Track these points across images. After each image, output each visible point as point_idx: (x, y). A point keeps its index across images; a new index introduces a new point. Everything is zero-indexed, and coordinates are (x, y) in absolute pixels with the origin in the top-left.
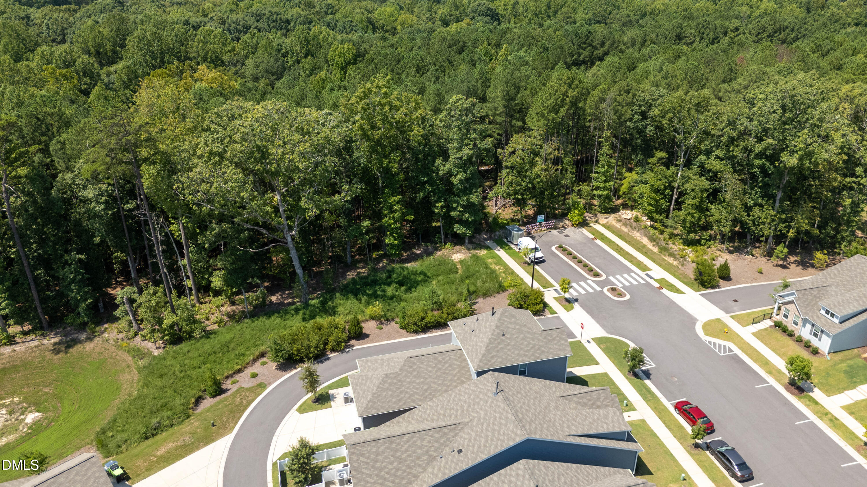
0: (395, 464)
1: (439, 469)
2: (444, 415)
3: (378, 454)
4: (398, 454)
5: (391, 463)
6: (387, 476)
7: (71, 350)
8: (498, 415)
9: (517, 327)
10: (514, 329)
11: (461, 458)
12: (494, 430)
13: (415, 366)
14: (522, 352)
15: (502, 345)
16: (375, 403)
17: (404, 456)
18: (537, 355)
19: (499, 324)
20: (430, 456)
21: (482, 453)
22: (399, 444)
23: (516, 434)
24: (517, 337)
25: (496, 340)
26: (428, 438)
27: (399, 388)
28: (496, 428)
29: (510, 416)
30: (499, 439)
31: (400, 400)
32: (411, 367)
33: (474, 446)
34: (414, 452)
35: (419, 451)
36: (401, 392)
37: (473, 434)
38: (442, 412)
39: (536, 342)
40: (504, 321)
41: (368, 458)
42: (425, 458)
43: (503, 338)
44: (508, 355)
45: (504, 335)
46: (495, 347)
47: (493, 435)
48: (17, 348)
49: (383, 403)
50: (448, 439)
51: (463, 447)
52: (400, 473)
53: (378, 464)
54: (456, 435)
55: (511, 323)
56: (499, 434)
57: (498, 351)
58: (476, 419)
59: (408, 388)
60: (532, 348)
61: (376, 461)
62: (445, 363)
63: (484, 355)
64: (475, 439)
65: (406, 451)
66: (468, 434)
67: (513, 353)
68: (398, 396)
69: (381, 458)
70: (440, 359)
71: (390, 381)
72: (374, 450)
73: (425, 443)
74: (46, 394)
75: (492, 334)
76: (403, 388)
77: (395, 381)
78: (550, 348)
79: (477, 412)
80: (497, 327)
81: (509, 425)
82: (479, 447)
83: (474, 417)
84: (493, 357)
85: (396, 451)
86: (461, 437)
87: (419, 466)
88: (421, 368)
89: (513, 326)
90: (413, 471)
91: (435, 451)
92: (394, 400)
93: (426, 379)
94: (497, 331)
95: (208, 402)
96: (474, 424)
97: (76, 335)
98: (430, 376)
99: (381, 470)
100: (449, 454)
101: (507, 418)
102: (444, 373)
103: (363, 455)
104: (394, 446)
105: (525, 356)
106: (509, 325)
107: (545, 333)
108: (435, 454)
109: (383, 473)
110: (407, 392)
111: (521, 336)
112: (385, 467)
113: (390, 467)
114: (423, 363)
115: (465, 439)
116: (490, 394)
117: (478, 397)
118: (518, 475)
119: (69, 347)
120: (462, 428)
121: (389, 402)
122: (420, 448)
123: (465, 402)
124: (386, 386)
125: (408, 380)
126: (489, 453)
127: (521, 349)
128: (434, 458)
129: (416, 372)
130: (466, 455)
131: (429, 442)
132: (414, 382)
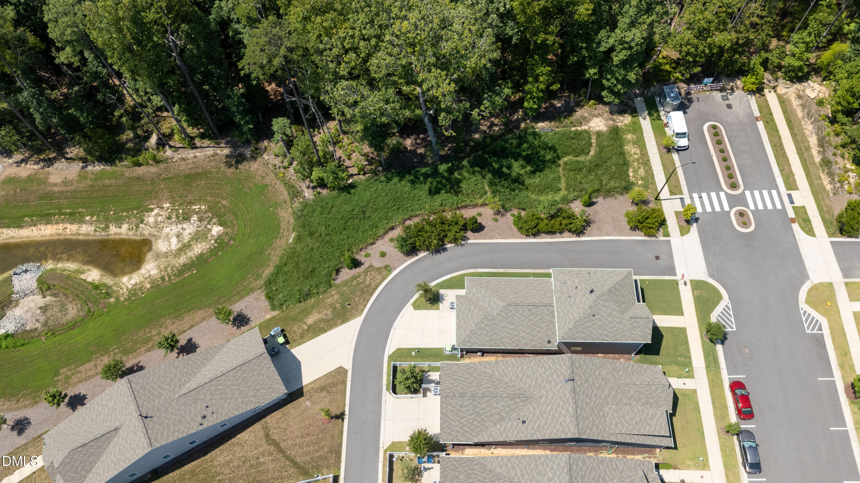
0: (474, 416)
1: (505, 430)
2: (521, 380)
3: (462, 406)
4: (477, 410)
5: (471, 415)
6: (465, 423)
7: (240, 166)
8: (562, 403)
9: (609, 311)
10: (605, 312)
11: (523, 429)
12: (554, 416)
13: (510, 314)
14: (605, 332)
15: (590, 324)
16: (471, 338)
17: (481, 412)
18: (618, 337)
19: (593, 305)
20: (501, 416)
21: (540, 433)
22: (479, 402)
23: (569, 430)
24: (606, 319)
25: (585, 318)
26: (502, 403)
27: (492, 330)
28: (557, 415)
29: (571, 409)
30: (555, 427)
31: (492, 340)
32: (507, 314)
33: (535, 423)
34: (489, 411)
35: (494, 411)
36: (494, 334)
37: (538, 412)
38: (520, 375)
39: (621, 326)
40: (599, 303)
41: (454, 407)
42: (497, 416)
43: (593, 318)
44: (592, 333)
45: (594, 315)
46: (583, 325)
47: (552, 421)
48: (198, 153)
49: (478, 339)
50: (518, 407)
51: (527, 419)
52: (476, 423)
53: (461, 414)
54: (525, 405)
55: (604, 306)
56: (557, 422)
57: (584, 328)
58: (544, 398)
59: (500, 331)
60: (617, 330)
61: (460, 411)
62: (537, 316)
63: (571, 329)
64: (538, 417)
65: (484, 409)
66: (534, 409)
67: (597, 332)
68: (491, 336)
69: (464, 410)
70: (533, 311)
71: (486, 322)
72: (460, 403)
73: (499, 406)
74: (224, 206)
75: (584, 313)
76: (496, 331)
77: (491, 323)
78: (633, 334)
79: (547, 391)
80: (591, 307)
81: (566, 418)
82: (539, 426)
83: (543, 395)
84: (577, 332)
85: (476, 407)
86: (528, 409)
87: (491, 421)
88: (515, 316)
89: (605, 310)
90: (486, 424)
91: (506, 413)
92: (487, 339)
93: (518, 326)
94: (589, 311)
95: (346, 274)
96: (542, 402)
97: (242, 150)
98: (521, 325)
99: (462, 418)
100: (515, 420)
101: (568, 410)
102: (533, 324)
103: (451, 405)
104: (475, 403)
105: (607, 336)
106: (602, 308)
107: (633, 320)
108: (505, 416)
109: (463, 420)
110: (498, 335)
111: (610, 319)
112: (465, 417)
113: (469, 417)
114: (518, 312)
115: (531, 412)
116: (562, 380)
117: (552, 375)
118: (559, 465)
119: (238, 162)
120: (531, 401)
121: (483, 339)
122: (495, 409)
123: (540, 375)
124: (483, 326)
125: (502, 325)
126: (545, 436)
127: (606, 329)
128: (504, 418)
129: (510, 319)
130: (527, 428)
131: (503, 406)
132: (506, 327)
